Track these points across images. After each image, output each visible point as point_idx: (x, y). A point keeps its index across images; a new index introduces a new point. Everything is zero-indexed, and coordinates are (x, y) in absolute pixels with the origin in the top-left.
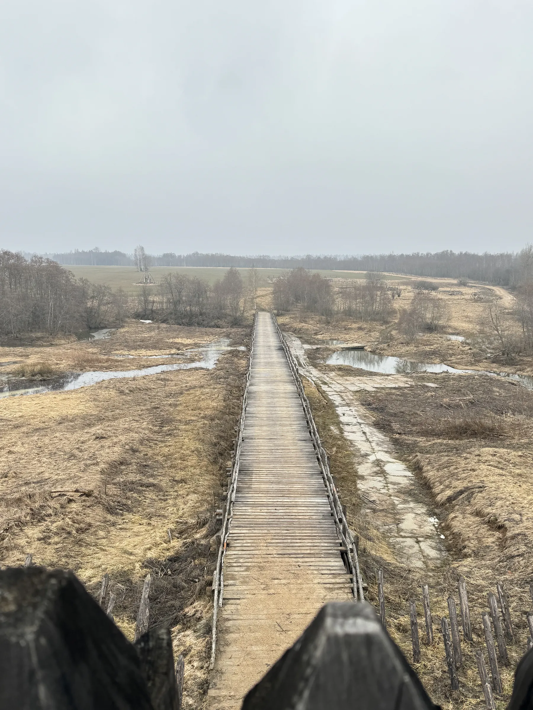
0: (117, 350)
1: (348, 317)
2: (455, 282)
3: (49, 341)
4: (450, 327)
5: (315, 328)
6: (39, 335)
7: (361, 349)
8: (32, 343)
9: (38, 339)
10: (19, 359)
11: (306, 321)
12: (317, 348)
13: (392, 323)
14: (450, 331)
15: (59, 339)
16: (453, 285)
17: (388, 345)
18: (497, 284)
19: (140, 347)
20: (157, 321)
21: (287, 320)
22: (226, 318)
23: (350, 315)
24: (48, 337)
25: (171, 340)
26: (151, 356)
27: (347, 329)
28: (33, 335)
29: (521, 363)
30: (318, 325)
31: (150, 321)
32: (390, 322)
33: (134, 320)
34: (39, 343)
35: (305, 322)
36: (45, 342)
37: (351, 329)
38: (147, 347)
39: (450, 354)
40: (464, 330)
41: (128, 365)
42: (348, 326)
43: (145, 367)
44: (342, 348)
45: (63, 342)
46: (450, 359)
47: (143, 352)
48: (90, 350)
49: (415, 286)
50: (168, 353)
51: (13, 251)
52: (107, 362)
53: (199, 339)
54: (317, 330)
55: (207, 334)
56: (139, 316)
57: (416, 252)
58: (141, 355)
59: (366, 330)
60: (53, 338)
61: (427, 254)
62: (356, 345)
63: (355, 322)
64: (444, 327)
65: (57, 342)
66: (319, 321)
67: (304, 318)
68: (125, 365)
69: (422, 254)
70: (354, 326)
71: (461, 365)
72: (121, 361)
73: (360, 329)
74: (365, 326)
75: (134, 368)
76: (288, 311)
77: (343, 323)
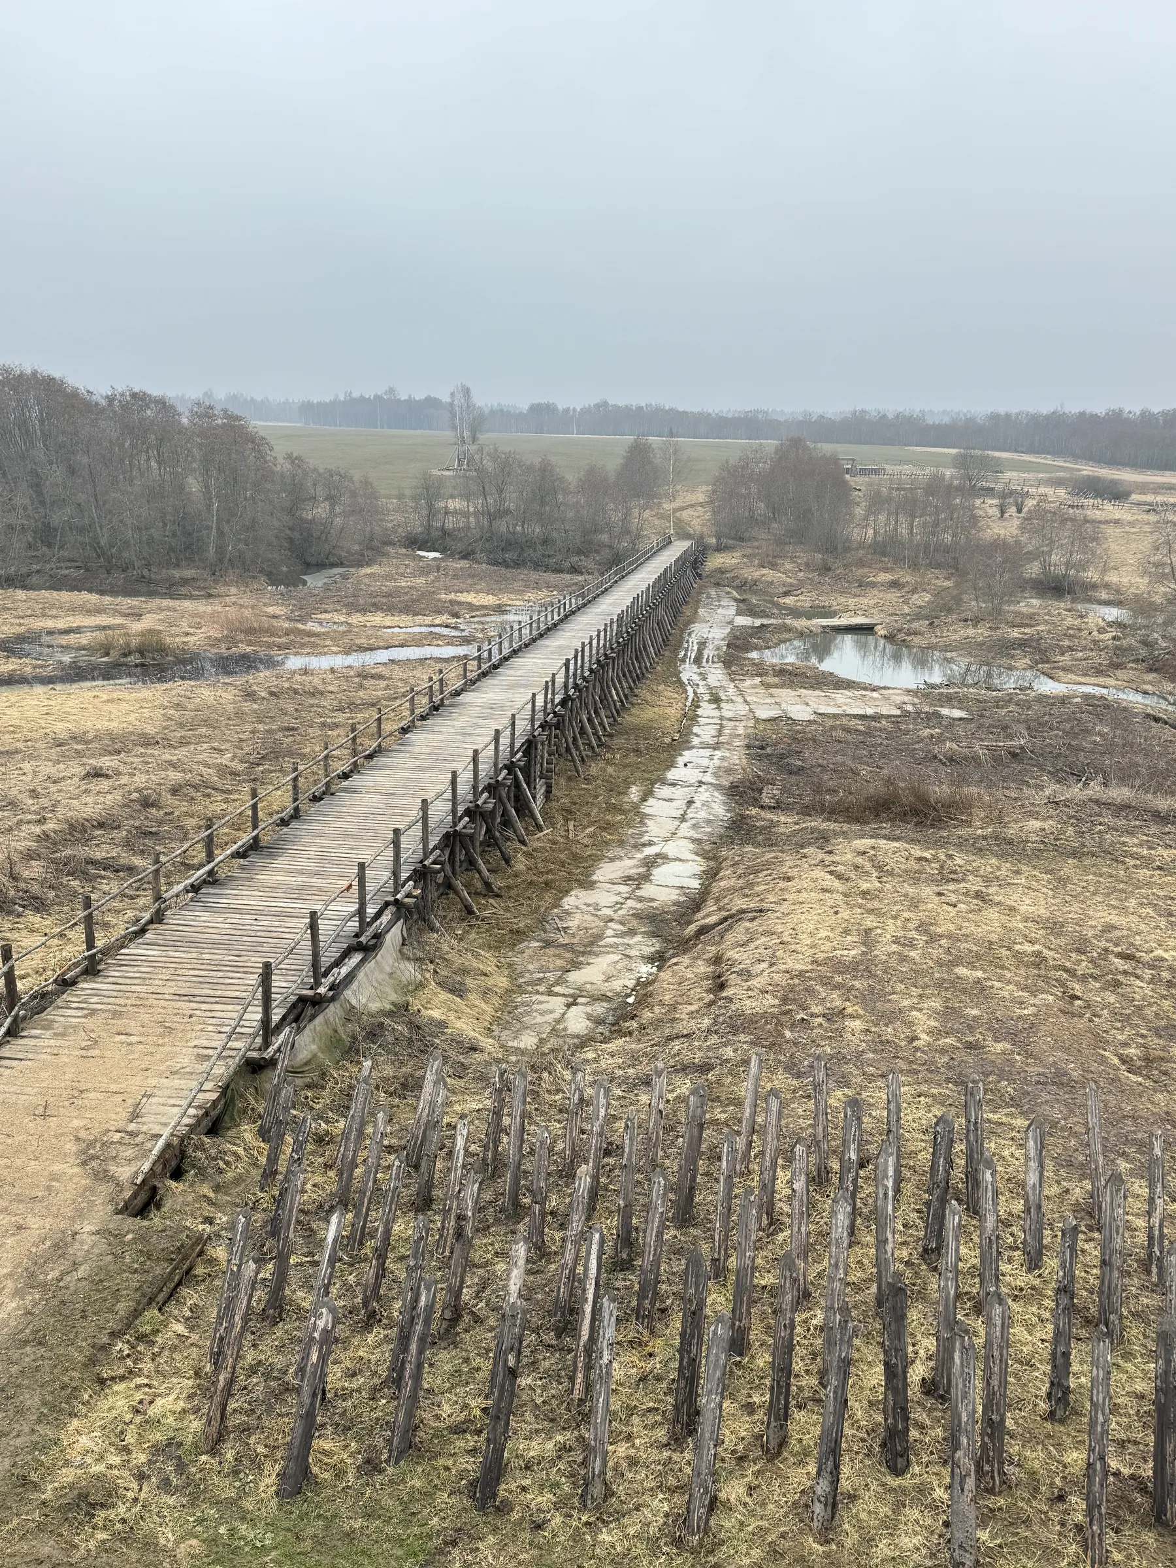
0: (326, 612)
1: (877, 557)
3: (204, 588)
4: (1107, 586)
5: (789, 580)
6: (189, 573)
7: (868, 629)
8: (171, 590)
9: (185, 582)
10: (119, 620)
11: (776, 565)
12: (763, 625)
14: (1104, 595)
15: (226, 584)
17: (931, 624)
19: (377, 607)
20: (452, 556)
21: (734, 561)
22: (597, 551)
23: (884, 554)
24: (206, 580)
25: (452, 596)
26: (389, 627)
27: (864, 585)
28: (177, 574)
30: (801, 574)
31: (437, 555)
33: (404, 551)
34: (184, 590)
35: (773, 566)
36: (199, 588)
37: (873, 585)
38: (390, 609)
39: (1061, 647)
41: (328, 643)
42: (869, 577)
43: (362, 649)
44: (823, 627)
45: (233, 590)
46: (1057, 658)
47: (377, 619)
48: (270, 610)
50: (426, 622)
51: (154, 391)
52: (287, 634)
53: (512, 596)
54: (791, 585)
55: (537, 586)
56: (415, 542)
57: (1115, 407)
58: (368, 624)
59: (906, 589)
60: (216, 581)
61: (1143, 413)
62: (859, 620)
63: (886, 570)
64: (1094, 586)
65: (221, 589)
66: (807, 565)
67: (775, 557)
68: (322, 643)
69: (1130, 412)
70: (884, 577)
71: (1073, 672)
72: (318, 635)
73: (895, 584)
74: (908, 579)
75: (335, 649)
76: (742, 539)
77: (860, 572)
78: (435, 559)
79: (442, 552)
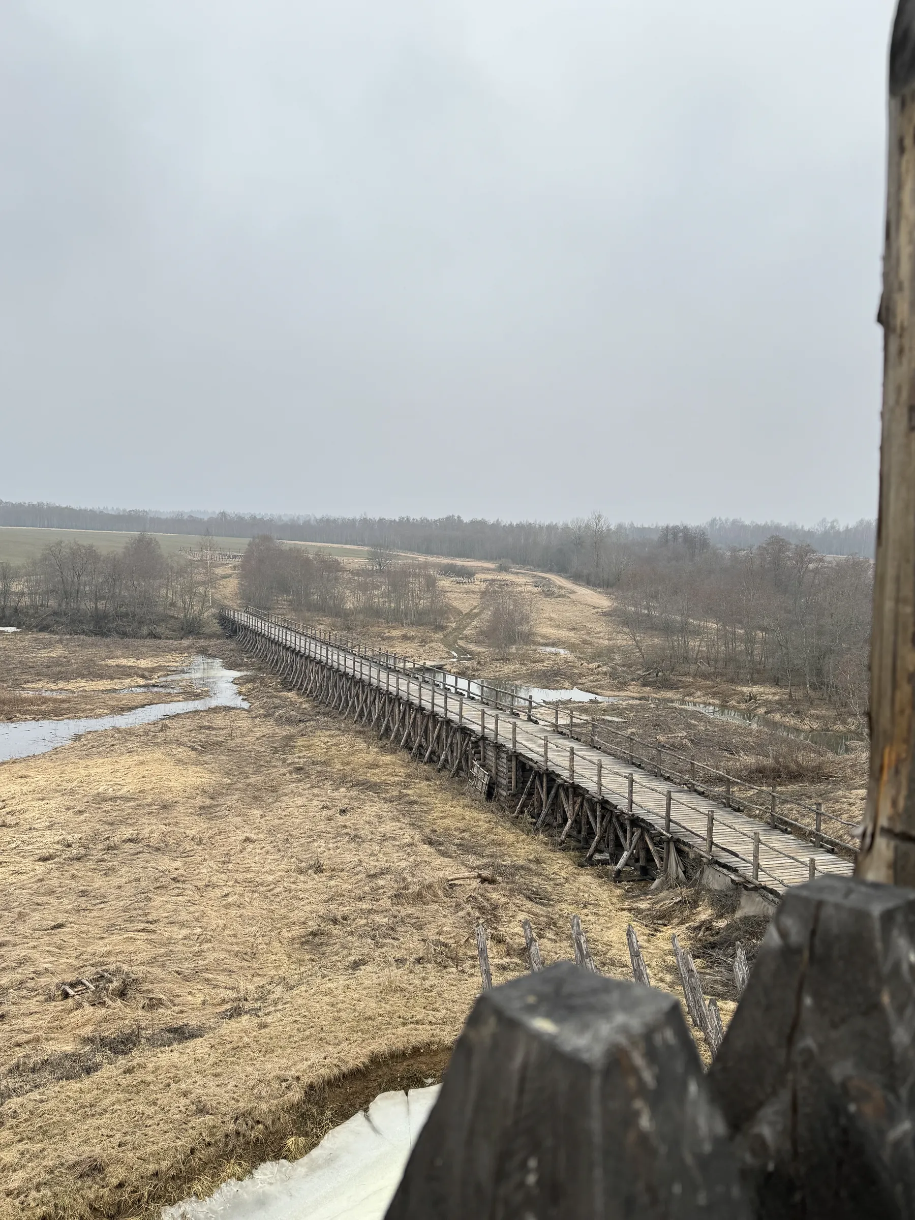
0: (29, 682)
1: (376, 619)
2: (492, 566)
4: (537, 634)
13: (450, 629)
14: (542, 640)
16: (489, 569)
18: (550, 571)
20: (30, 629)
22: (166, 622)
23: (379, 617)
25: (111, 663)
27: (387, 639)
29: (681, 685)
32: (447, 627)
37: (393, 638)
39: (576, 674)
40: (558, 639)
42: (385, 633)
46: (580, 681)
49: (441, 571)
59: (418, 640)
63: (393, 628)
69: (414, 519)
70: (396, 633)
71: (604, 689)
73: (405, 638)
74: (412, 633)
77: (375, 630)
78: (15, 633)
79: (18, 627)
